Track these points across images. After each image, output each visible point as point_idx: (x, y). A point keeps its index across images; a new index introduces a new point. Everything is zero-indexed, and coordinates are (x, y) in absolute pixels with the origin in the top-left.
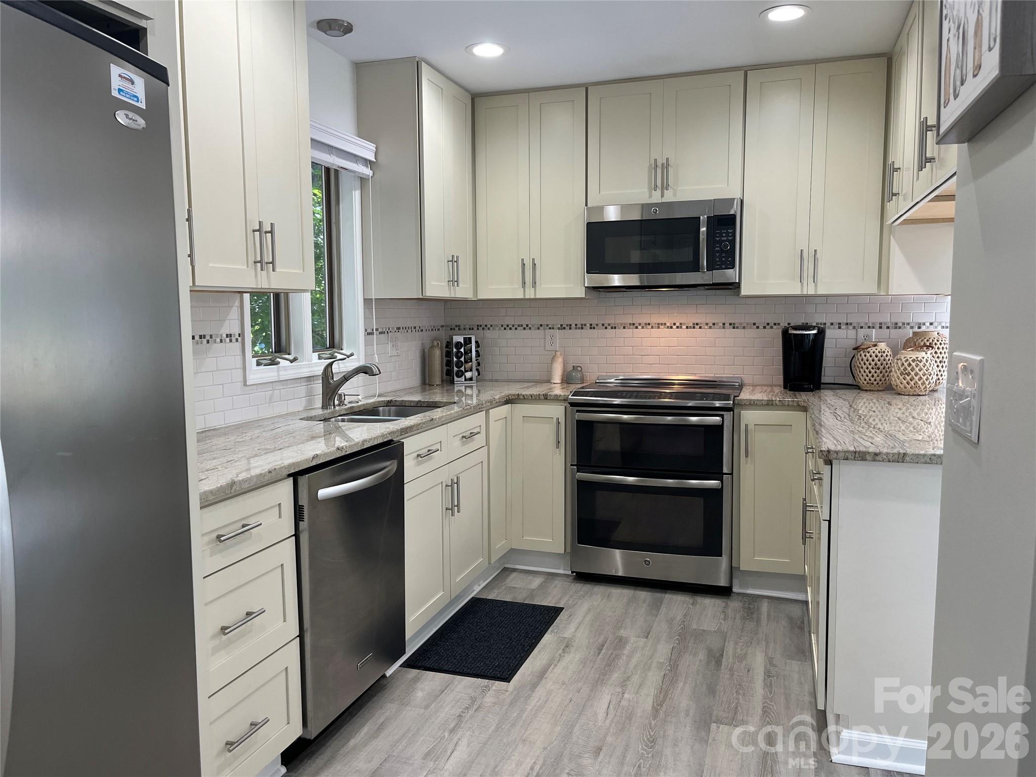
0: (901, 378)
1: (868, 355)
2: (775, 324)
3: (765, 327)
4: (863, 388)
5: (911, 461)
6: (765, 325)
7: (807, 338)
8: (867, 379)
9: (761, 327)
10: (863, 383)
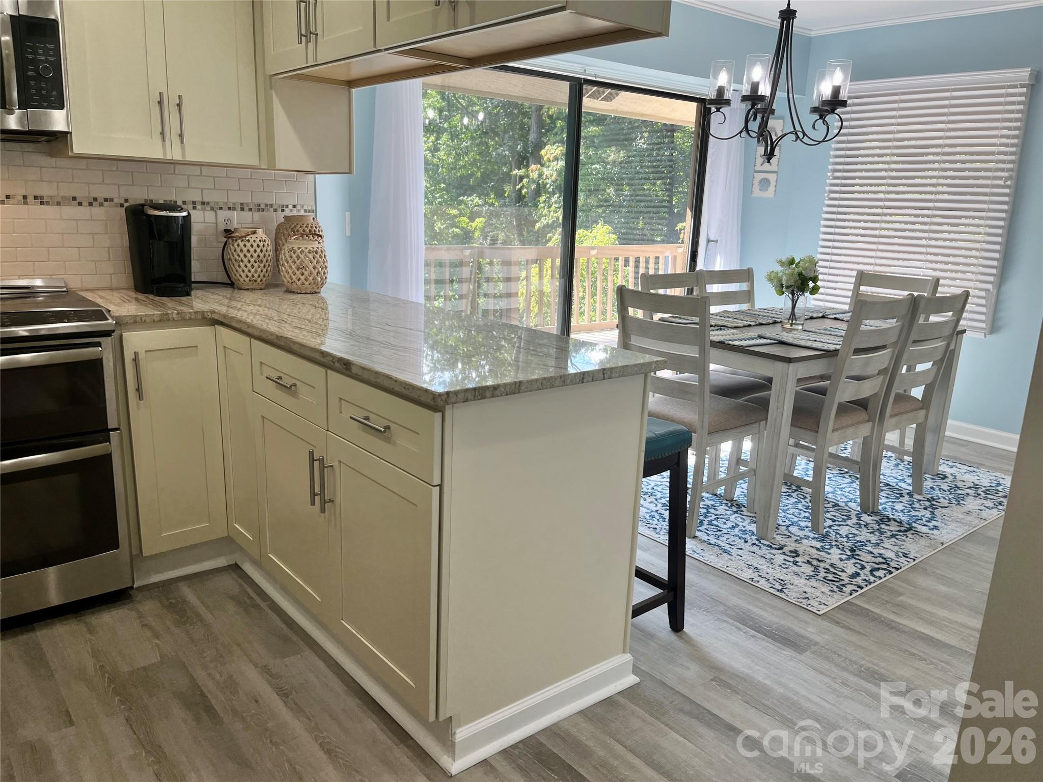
0: (298, 273)
1: (248, 244)
2: (106, 200)
3: (90, 204)
4: (243, 287)
5: (526, 389)
6: (92, 201)
7: (175, 223)
8: (250, 275)
9: (85, 203)
10: (244, 281)
